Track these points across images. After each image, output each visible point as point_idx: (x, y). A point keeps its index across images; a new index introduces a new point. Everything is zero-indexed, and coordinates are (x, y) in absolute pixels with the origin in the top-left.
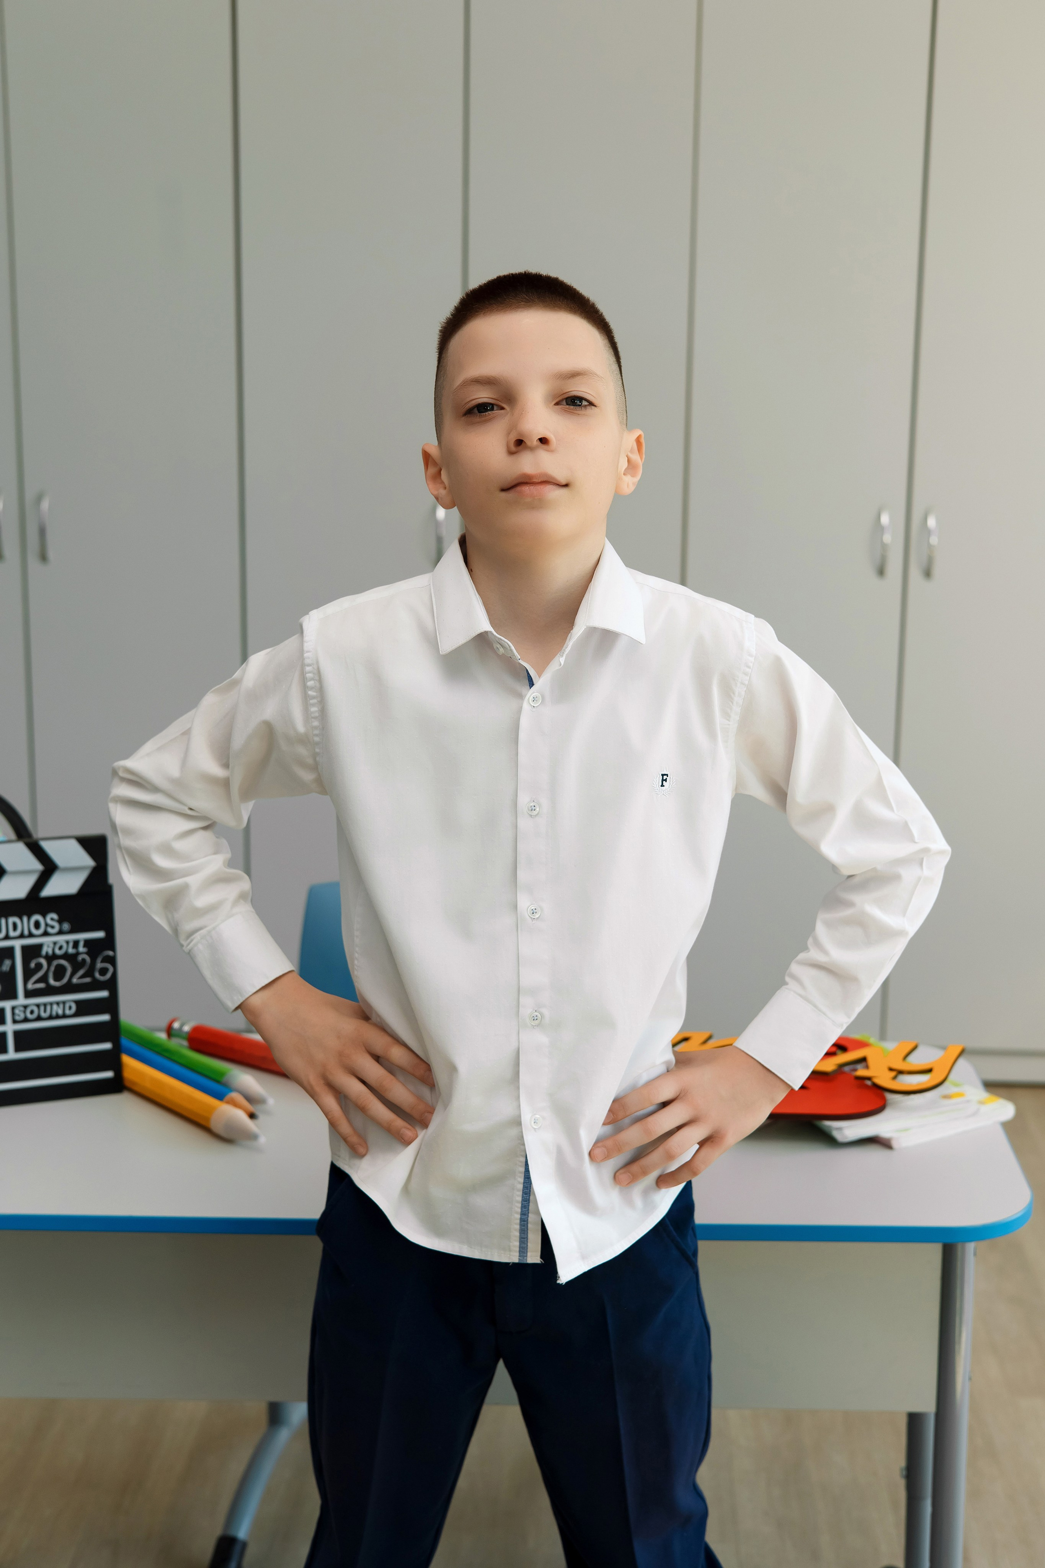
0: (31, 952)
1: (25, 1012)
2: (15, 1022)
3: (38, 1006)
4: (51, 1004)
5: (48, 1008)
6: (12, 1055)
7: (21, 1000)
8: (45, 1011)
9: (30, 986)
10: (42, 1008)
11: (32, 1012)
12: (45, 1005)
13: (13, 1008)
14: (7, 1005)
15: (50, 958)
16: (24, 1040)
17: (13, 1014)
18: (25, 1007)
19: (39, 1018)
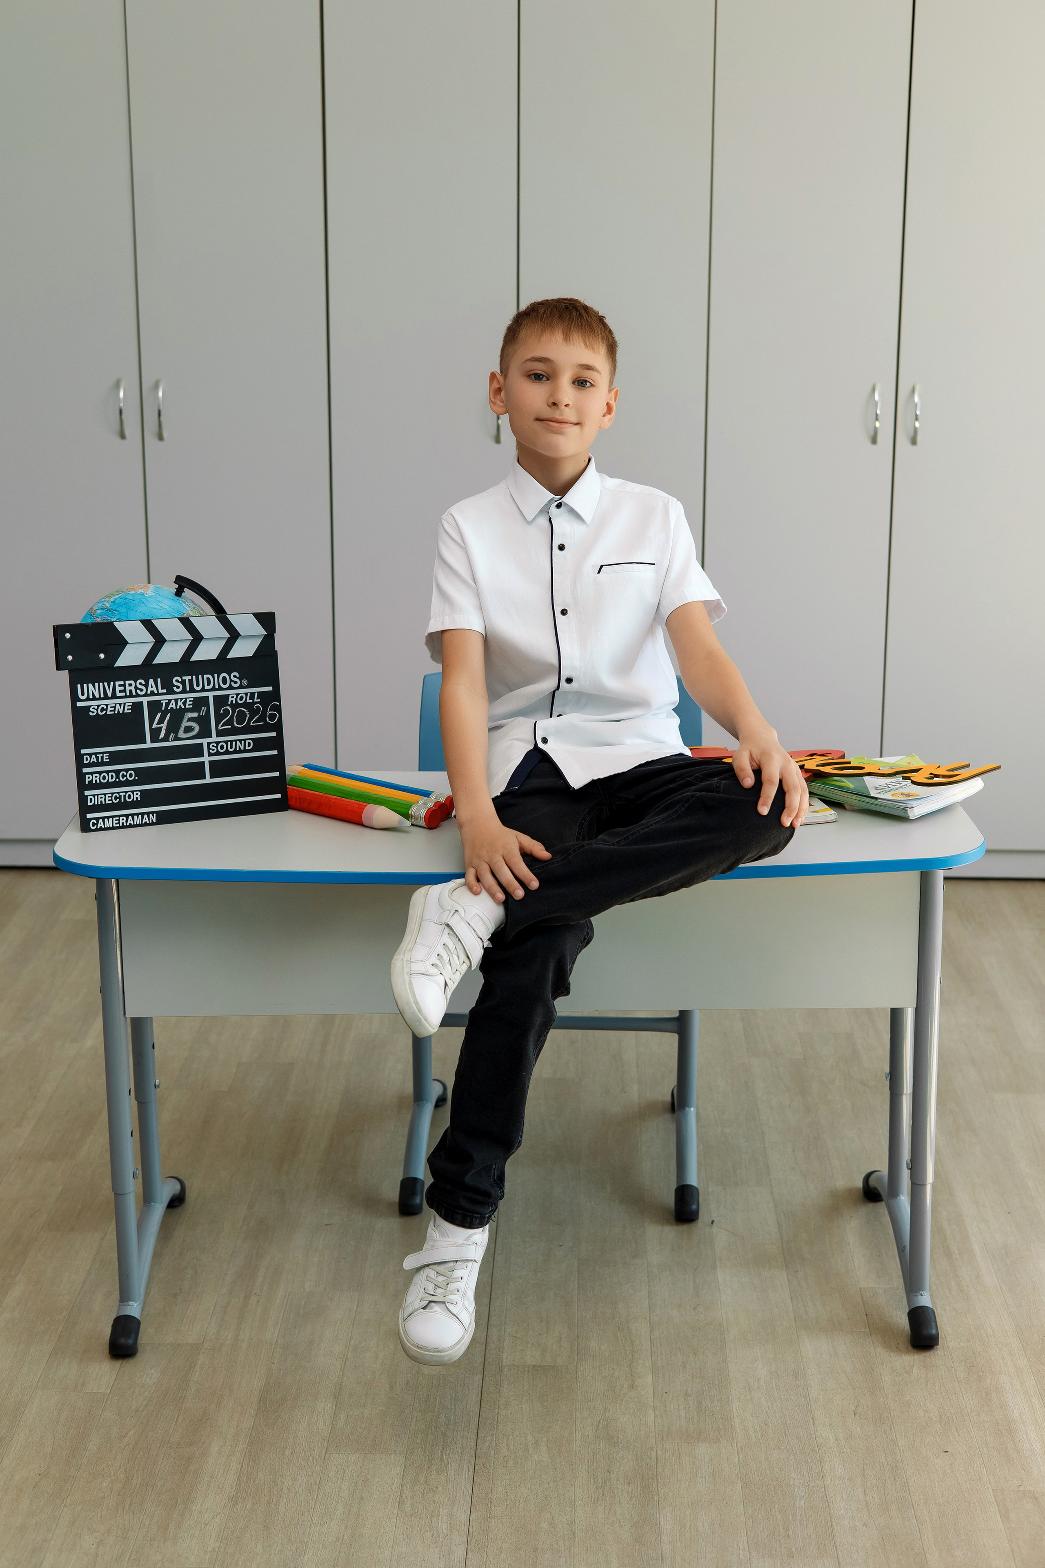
0: (221, 701)
1: (217, 747)
2: (210, 754)
3: (226, 742)
4: (236, 741)
5: (234, 743)
6: (208, 780)
7: (214, 738)
8: (231, 748)
9: (220, 728)
10: (229, 743)
11: (222, 747)
12: (231, 741)
13: (209, 744)
14: (205, 741)
15: (235, 706)
16: (218, 769)
17: (209, 748)
18: (218, 743)
19: (227, 752)
